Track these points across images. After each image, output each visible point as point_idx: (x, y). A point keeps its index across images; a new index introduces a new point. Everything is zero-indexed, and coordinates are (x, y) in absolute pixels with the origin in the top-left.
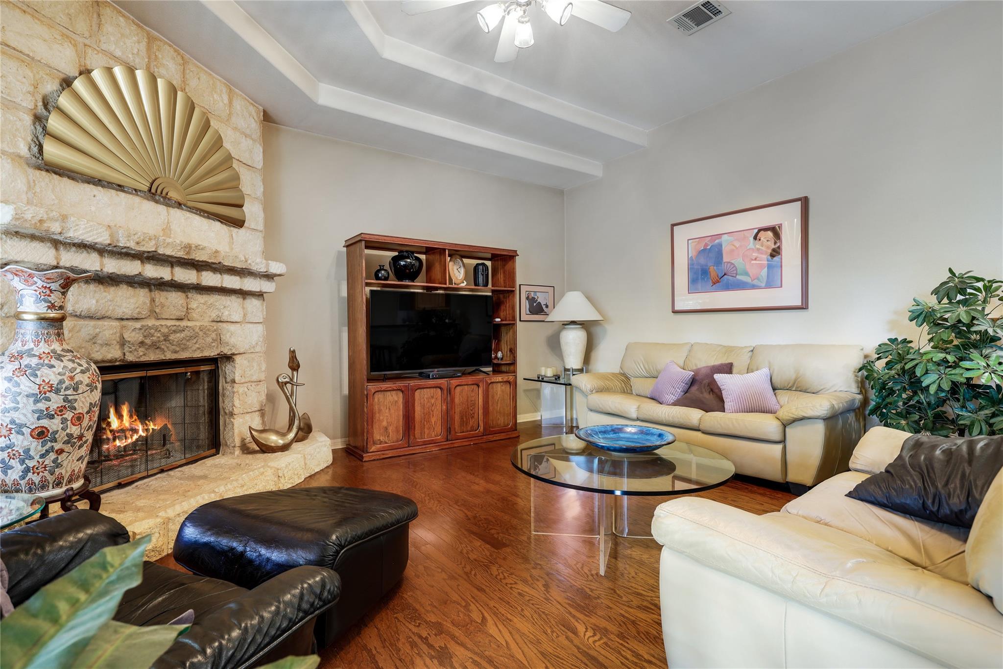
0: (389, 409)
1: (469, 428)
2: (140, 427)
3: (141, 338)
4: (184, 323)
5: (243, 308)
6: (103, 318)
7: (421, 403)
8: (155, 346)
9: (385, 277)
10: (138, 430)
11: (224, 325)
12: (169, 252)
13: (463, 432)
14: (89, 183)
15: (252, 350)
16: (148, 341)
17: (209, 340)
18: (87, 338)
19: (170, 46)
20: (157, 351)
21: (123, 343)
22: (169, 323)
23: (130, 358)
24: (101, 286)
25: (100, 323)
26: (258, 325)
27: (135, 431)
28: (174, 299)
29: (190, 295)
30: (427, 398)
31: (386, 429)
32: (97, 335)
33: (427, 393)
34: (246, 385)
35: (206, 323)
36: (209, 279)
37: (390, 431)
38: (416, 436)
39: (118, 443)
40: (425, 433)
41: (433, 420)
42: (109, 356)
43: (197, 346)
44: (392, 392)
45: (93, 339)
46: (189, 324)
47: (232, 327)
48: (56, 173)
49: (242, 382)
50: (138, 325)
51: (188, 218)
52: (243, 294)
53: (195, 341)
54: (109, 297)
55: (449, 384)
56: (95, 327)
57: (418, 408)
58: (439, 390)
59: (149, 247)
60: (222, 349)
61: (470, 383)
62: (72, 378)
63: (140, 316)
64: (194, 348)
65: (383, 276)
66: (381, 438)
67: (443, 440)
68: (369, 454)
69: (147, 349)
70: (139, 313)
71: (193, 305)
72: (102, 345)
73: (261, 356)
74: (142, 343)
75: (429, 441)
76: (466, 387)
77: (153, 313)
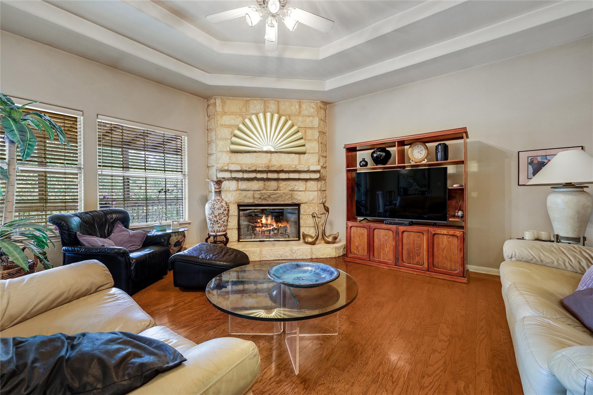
0: (359, 237)
1: (415, 262)
2: (275, 225)
3: (260, 197)
4: (277, 192)
5: (306, 185)
6: (248, 191)
7: (378, 238)
8: (265, 199)
9: (364, 165)
10: (274, 225)
11: (296, 192)
12: (260, 169)
13: (410, 264)
14: (245, 153)
15: (311, 202)
16: (262, 197)
17: (287, 197)
18: (244, 196)
19: (272, 100)
20: (266, 201)
21: (254, 198)
22: (270, 192)
23: (256, 202)
24: (248, 182)
25: (248, 192)
26: (315, 192)
27: (273, 225)
28: (274, 184)
29: (280, 182)
30: (382, 235)
31: (358, 247)
32: (247, 195)
33: (382, 232)
34: (307, 216)
35: (286, 191)
36: (283, 176)
37: (360, 249)
38: (375, 256)
39: (263, 228)
40: (381, 256)
41: (387, 250)
42: (250, 202)
43: (282, 199)
44: (361, 228)
45: (245, 196)
46: (279, 192)
47: (299, 193)
48: (236, 153)
49: (305, 214)
50: (259, 192)
51: (279, 155)
52: (306, 180)
53: (281, 198)
54: (250, 184)
55: (397, 229)
56: (246, 193)
57: (376, 240)
58: (391, 232)
59: (254, 169)
60: (294, 201)
61: (415, 231)
62: (214, 206)
63: (260, 190)
64: (280, 200)
65: (363, 164)
66: (355, 252)
67: (392, 264)
68: (347, 258)
69: (262, 200)
70: (260, 189)
71: (281, 185)
72: (248, 198)
73: (316, 205)
74: (260, 198)
75: (382, 261)
76: (413, 233)
77: (264, 189)
